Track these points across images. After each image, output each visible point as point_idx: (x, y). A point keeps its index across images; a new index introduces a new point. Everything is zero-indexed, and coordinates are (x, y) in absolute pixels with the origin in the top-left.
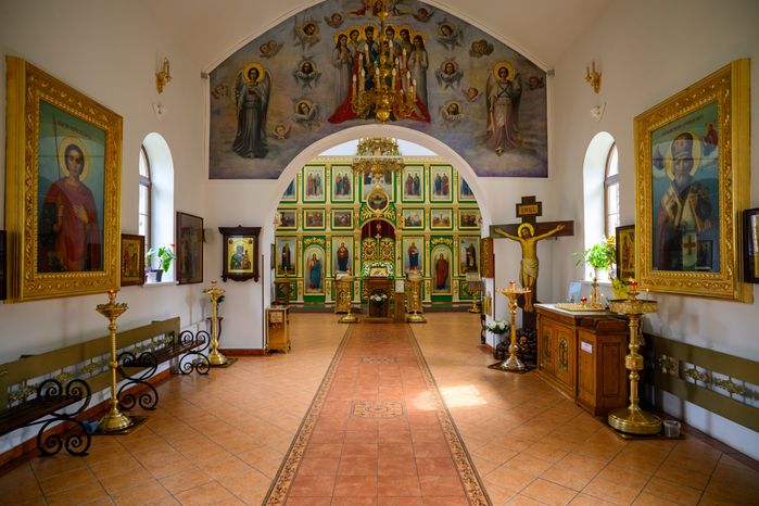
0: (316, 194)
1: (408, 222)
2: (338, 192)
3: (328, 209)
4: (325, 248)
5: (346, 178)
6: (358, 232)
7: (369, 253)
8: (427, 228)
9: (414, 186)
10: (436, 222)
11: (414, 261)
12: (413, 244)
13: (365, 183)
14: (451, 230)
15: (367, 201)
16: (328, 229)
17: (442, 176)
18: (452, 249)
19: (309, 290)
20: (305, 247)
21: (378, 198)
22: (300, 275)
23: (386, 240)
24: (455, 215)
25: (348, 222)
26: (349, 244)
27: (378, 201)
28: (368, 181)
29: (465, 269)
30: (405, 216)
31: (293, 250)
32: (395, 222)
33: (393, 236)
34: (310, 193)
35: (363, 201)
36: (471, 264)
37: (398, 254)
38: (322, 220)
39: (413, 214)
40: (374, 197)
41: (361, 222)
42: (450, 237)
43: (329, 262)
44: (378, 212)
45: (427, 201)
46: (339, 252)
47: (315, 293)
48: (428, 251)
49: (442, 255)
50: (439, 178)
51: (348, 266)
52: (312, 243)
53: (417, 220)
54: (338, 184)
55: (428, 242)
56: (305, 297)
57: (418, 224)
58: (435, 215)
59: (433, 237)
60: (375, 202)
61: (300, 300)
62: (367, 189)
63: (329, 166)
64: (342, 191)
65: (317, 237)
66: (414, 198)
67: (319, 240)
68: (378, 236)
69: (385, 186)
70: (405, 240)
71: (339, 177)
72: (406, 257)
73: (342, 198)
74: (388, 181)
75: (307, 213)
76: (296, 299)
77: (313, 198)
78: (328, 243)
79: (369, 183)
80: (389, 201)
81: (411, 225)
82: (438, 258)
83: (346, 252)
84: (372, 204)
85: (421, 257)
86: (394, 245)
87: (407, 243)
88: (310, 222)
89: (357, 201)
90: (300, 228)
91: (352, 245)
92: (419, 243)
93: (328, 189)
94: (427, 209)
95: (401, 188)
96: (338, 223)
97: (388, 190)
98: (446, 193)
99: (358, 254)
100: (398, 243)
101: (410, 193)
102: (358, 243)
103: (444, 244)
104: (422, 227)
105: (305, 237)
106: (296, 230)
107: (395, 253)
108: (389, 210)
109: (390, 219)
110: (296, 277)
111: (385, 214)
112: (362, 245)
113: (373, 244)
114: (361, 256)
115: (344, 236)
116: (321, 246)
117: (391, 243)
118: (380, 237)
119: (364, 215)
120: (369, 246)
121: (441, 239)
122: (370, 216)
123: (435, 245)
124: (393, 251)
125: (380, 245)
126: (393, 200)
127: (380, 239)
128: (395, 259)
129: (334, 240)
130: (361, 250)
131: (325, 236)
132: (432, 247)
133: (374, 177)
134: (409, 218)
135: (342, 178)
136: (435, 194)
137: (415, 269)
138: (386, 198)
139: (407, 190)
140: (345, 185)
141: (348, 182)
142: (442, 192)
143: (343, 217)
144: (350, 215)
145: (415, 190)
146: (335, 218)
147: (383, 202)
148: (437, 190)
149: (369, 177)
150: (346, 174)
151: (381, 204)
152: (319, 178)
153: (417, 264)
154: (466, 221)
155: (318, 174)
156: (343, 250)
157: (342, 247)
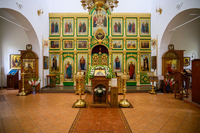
0: (69, 32)
1: (115, 46)
2: (80, 31)
3: (75, 39)
4: (73, 59)
5: (84, 24)
6: (90, 51)
7: (95, 61)
8: (125, 49)
9: (118, 28)
10: (129, 46)
11: (118, 65)
12: (117, 57)
13: (94, 26)
14: (136, 50)
15: (94, 35)
16: (75, 49)
17: (132, 23)
18: (136, 59)
19: (66, 79)
20: (64, 58)
21: (100, 34)
22: (61, 72)
23: (104, 55)
24: (138, 43)
25: (85, 46)
26: (85, 56)
28: (95, 26)
29: (143, 69)
30: (114, 43)
31: (58, 59)
32: (108, 46)
33: (107, 53)
34: (66, 31)
35: (93, 35)
36: (146, 67)
37: (110, 62)
38: (72, 45)
39: (117, 42)
40: (98, 33)
41: (91, 46)
42: (136, 53)
43: (75, 66)
44: (100, 41)
45: (125, 35)
46: (81, 60)
47: (69, 81)
48: (125, 60)
49: (132, 62)
50: (130, 24)
51: (85, 68)
52: (67, 56)
53: (119, 45)
55: (125, 56)
56: (64, 83)
57: (120, 47)
58: (129, 42)
59: (127, 53)
60: (99, 36)
61: (62, 84)
62: (95, 29)
63: (76, 18)
64: (82, 30)
65: (70, 53)
66: (118, 34)
67: (71, 55)
68: (100, 53)
69: (103, 28)
71: (80, 23)
72: (114, 63)
73: (82, 34)
74: (105, 25)
75: (65, 41)
76: (59, 84)
77: (68, 34)
78: (75, 56)
79: (96, 27)
80: (105, 35)
81: (116, 47)
82: (130, 64)
83: (84, 60)
86: (108, 57)
87: (115, 56)
89: (90, 35)
90: (61, 49)
91: (87, 57)
92: (120, 56)
93: (75, 30)
94: (125, 39)
95: (112, 29)
96: (80, 46)
97: (105, 30)
98: (134, 32)
99: (90, 62)
100: (110, 56)
101: (116, 31)
102: (90, 56)
103: (133, 57)
104: (122, 48)
105: (64, 53)
106: (59, 50)
107: (108, 61)
108: (106, 40)
109: (106, 44)
110: (59, 73)
111: (104, 42)
112: (92, 57)
113: (98, 57)
114: (92, 63)
115: (83, 53)
116: (72, 57)
117: (106, 56)
118: (101, 53)
119: (93, 42)
120: (96, 58)
121: (132, 54)
122: (96, 43)
123: (128, 57)
124: (107, 60)
125: (101, 57)
126: (107, 35)
127: (101, 54)
128: (108, 64)
129: (78, 55)
130: (92, 59)
131: (74, 53)
132: (127, 58)
133: (98, 23)
134: (115, 44)
135: (82, 24)
136: (129, 32)
137: (118, 69)
138: (104, 34)
139: (114, 30)
140: (84, 28)
141: (85, 26)
142: (132, 31)
143: (83, 43)
144: (86, 42)
145: (118, 30)
146: (79, 44)
147: (102, 36)
148: (129, 30)
149: (96, 23)
150: (84, 22)
151: (102, 37)
152: (71, 24)
153: (119, 67)
154: (144, 45)
155: (70, 22)
156: (82, 60)
157: (82, 58)
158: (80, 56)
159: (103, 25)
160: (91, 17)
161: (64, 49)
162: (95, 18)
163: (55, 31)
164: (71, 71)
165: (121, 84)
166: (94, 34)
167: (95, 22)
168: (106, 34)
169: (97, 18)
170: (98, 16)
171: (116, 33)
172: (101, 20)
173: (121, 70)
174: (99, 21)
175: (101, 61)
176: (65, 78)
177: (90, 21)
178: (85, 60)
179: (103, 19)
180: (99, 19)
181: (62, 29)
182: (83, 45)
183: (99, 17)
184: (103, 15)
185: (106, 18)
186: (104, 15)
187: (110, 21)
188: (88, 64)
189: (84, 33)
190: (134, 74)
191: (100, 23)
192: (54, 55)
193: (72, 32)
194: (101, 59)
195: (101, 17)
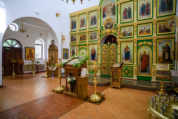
0: (83, 26)
2: (92, 24)
5: (95, 17)
6: (99, 41)
8: (135, 37)
9: (128, 14)
10: (141, 32)
11: (127, 56)
12: (127, 46)
13: (103, 17)
14: (152, 36)
15: (103, 26)
16: (88, 41)
17: (146, 3)
18: (152, 48)
21: (109, 24)
23: (113, 44)
24: (154, 26)
26: (96, 47)
27: (109, 25)
29: (161, 60)
30: (123, 31)
32: (117, 35)
33: (116, 42)
34: (81, 26)
35: (102, 26)
37: (119, 52)
38: (85, 38)
39: (127, 29)
40: (107, 23)
41: (101, 37)
42: (151, 40)
45: (135, 21)
46: (92, 51)
48: (135, 50)
49: (145, 52)
51: (95, 58)
52: (82, 48)
53: (129, 32)
54: (92, 20)
55: (136, 45)
57: (130, 34)
59: (138, 41)
60: (108, 26)
62: (104, 20)
63: (88, 13)
64: (93, 22)
65: (84, 45)
66: (128, 20)
68: (109, 43)
69: (112, 17)
70: (122, 44)
71: (92, 17)
72: (123, 54)
73: (93, 26)
74: (114, 14)
75: (80, 35)
77: (83, 28)
78: (88, 47)
79: (105, 17)
81: (126, 36)
82: (142, 53)
84: (106, 27)
85: (131, 53)
86: (117, 47)
87: (124, 45)
88: (81, 39)
89: (99, 27)
90: (78, 42)
92: (131, 45)
94: (135, 25)
95: (120, 16)
96: (91, 38)
97: (114, 18)
98: (148, 14)
100: (119, 46)
101: (126, 18)
102: (99, 47)
103: (147, 45)
104: (132, 36)
105: (79, 45)
106: (76, 43)
107: (117, 51)
108: (114, 29)
109: (115, 34)
111: (112, 31)
112: (101, 48)
113: (107, 47)
114: (101, 53)
115: (94, 44)
116: (85, 49)
117: (115, 46)
118: (110, 43)
119: (102, 33)
120: (105, 48)
121: (145, 42)
122: (105, 33)
123: (140, 46)
124: (116, 50)
125: (109, 47)
126: (116, 23)
127: (110, 44)
128: (117, 54)
130: (101, 50)
131: (86, 44)
132: (138, 47)
133: (107, 13)
134: (125, 32)
136: (141, 15)
137: (128, 60)
138: (113, 23)
139: (124, 16)
141: (96, 18)
142: (145, 14)
143: (94, 35)
144: (96, 34)
145: (128, 16)
146: (90, 36)
147: (111, 25)
148: (142, 13)
149: (105, 14)
150: (95, 15)
151: (110, 26)
152: (85, 19)
153: (129, 57)
154: (163, 29)
155: (84, 18)
156: (93, 50)
157: (93, 49)
158: (91, 47)
159: (112, 14)
160: (101, 9)
162: (104, 8)
163: (74, 28)
165: (116, 77)
166: (103, 25)
167: (104, 12)
168: (115, 23)
169: (106, 9)
171: (126, 20)
172: (110, 9)
173: (132, 61)
174: (108, 11)
175: (109, 51)
177: (99, 12)
178: (95, 51)
179: (112, 8)
180: (108, 9)
181: (78, 25)
182: (94, 36)
183: (108, 6)
184: (112, 4)
185: (114, 6)
186: (113, 2)
187: (119, 7)
188: (98, 54)
189: (95, 25)
190: (148, 66)
191: (109, 12)
192: (73, 47)
193: (86, 25)
194: (109, 50)
195: (110, 5)
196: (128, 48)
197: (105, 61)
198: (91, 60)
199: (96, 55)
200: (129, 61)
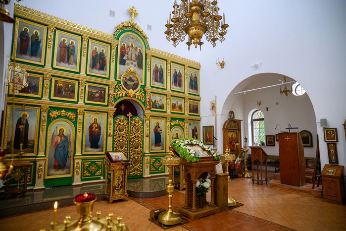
0: (68, 62)
1: (154, 105)
3: (83, 80)
4: (75, 123)
5: (102, 54)
6: (112, 109)
7: (121, 131)
8: (168, 112)
9: (159, 75)
10: (174, 107)
12: (158, 124)
14: (183, 114)
15: (121, 80)
16: (81, 102)
17: (178, 72)
18: (184, 130)
19: (52, 172)
20: (50, 120)
21: (131, 80)
22: (41, 154)
23: (137, 119)
24: (186, 103)
25: (102, 98)
26: (102, 120)
27: (130, 82)
28: (123, 62)
31: (33, 123)
32: (144, 103)
34: (61, 59)
35: (118, 79)
37: (147, 132)
38: (73, 92)
39: (158, 98)
40: (128, 77)
41: (115, 99)
42: (183, 120)
44: (131, 92)
45: (169, 89)
46: (91, 127)
47: (60, 174)
49: (177, 135)
50: (176, 72)
51: (99, 143)
52: (59, 116)
53: (161, 104)
54: (94, 58)
55: (168, 123)
56: (46, 180)
57: (162, 107)
58: (174, 101)
59: (172, 119)
60: (129, 83)
61: (40, 185)
62: (122, 70)
63: (86, 38)
64: (98, 65)
65: (67, 110)
66: (159, 85)
67: (70, 113)
68: (130, 115)
70: (152, 120)
71: (95, 51)
72: (153, 135)
73: (96, 72)
74: (140, 66)
75: (56, 82)
76: (34, 185)
77: (64, 66)
78: (80, 117)
79: (124, 64)
80: (140, 84)
81: (156, 108)
83: (99, 128)
84: (126, 84)
85: (163, 136)
86: (143, 124)
87: (154, 123)
88: (58, 92)
89: (112, 78)
90: (46, 97)
91: (105, 122)
92: (162, 123)
93: (83, 61)
94: (168, 95)
95: (150, 75)
96: (91, 97)
98: (180, 85)
99: (111, 131)
100: (147, 122)
101: (156, 80)
102: (111, 120)
103: (179, 125)
105: (51, 108)
106: (40, 99)
107: (143, 131)
108: (140, 92)
109: (140, 100)
110: (36, 157)
111: (137, 94)
112: (114, 122)
113: (125, 122)
114: (114, 133)
115: (98, 112)
116: (71, 120)
117: (140, 122)
118: (132, 115)
119: (119, 93)
120: (122, 124)
121: (177, 121)
122: (124, 95)
123: (173, 126)
124: (142, 129)
125: (131, 123)
126: (143, 84)
127: (131, 117)
128: (143, 136)
129: (87, 115)
130: (114, 126)
131: (77, 109)
133: (128, 59)
134: (155, 101)
135: (99, 53)
136: (174, 85)
137: (159, 146)
138: (138, 80)
139: (154, 77)
140: (101, 61)
141: (104, 58)
142: (178, 84)
143: (98, 92)
144: (105, 91)
145: (160, 79)
146: (89, 92)
147: (135, 84)
148: (174, 82)
149: (125, 58)
150: (103, 51)
151: (133, 85)
152: (73, 46)
153: (160, 142)
155: (72, 43)
156: (95, 126)
157: (94, 123)
158: (89, 118)
159: (136, 65)
160: (117, 46)
161: (52, 97)
162: (123, 48)
163: (29, 52)
164: (68, 152)
166: (120, 78)
167: (122, 55)
168: (142, 82)
169: (127, 50)
170: (128, 47)
171: (156, 83)
172: (133, 56)
173: (163, 148)
174: (129, 56)
175: (130, 130)
176: (49, 168)
177: (114, 51)
179: (137, 54)
180: (130, 53)
181: (50, 51)
182: (97, 95)
183: (131, 49)
184: (137, 48)
185: (141, 54)
186: (139, 47)
187: (148, 60)
188: (108, 135)
189: (102, 72)
191: (131, 60)
192: (23, 110)
193: (76, 63)
194: (130, 127)
195: (134, 49)
196: (159, 127)
197: (121, 149)
198: (89, 149)
199: (101, 136)
200: (160, 148)
